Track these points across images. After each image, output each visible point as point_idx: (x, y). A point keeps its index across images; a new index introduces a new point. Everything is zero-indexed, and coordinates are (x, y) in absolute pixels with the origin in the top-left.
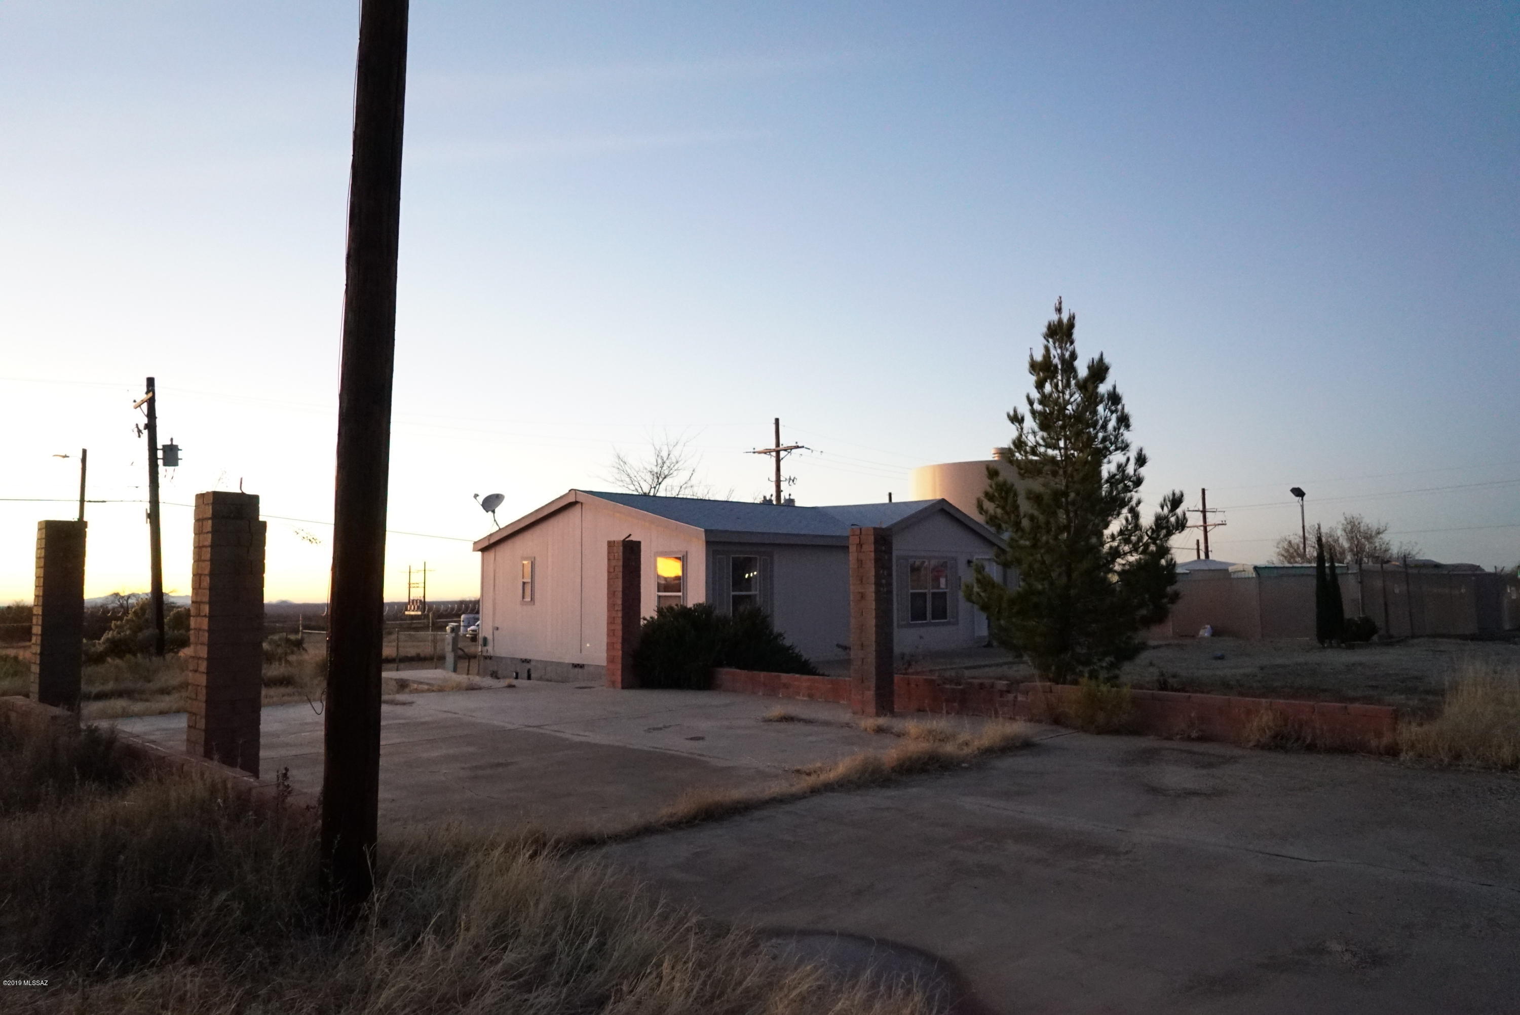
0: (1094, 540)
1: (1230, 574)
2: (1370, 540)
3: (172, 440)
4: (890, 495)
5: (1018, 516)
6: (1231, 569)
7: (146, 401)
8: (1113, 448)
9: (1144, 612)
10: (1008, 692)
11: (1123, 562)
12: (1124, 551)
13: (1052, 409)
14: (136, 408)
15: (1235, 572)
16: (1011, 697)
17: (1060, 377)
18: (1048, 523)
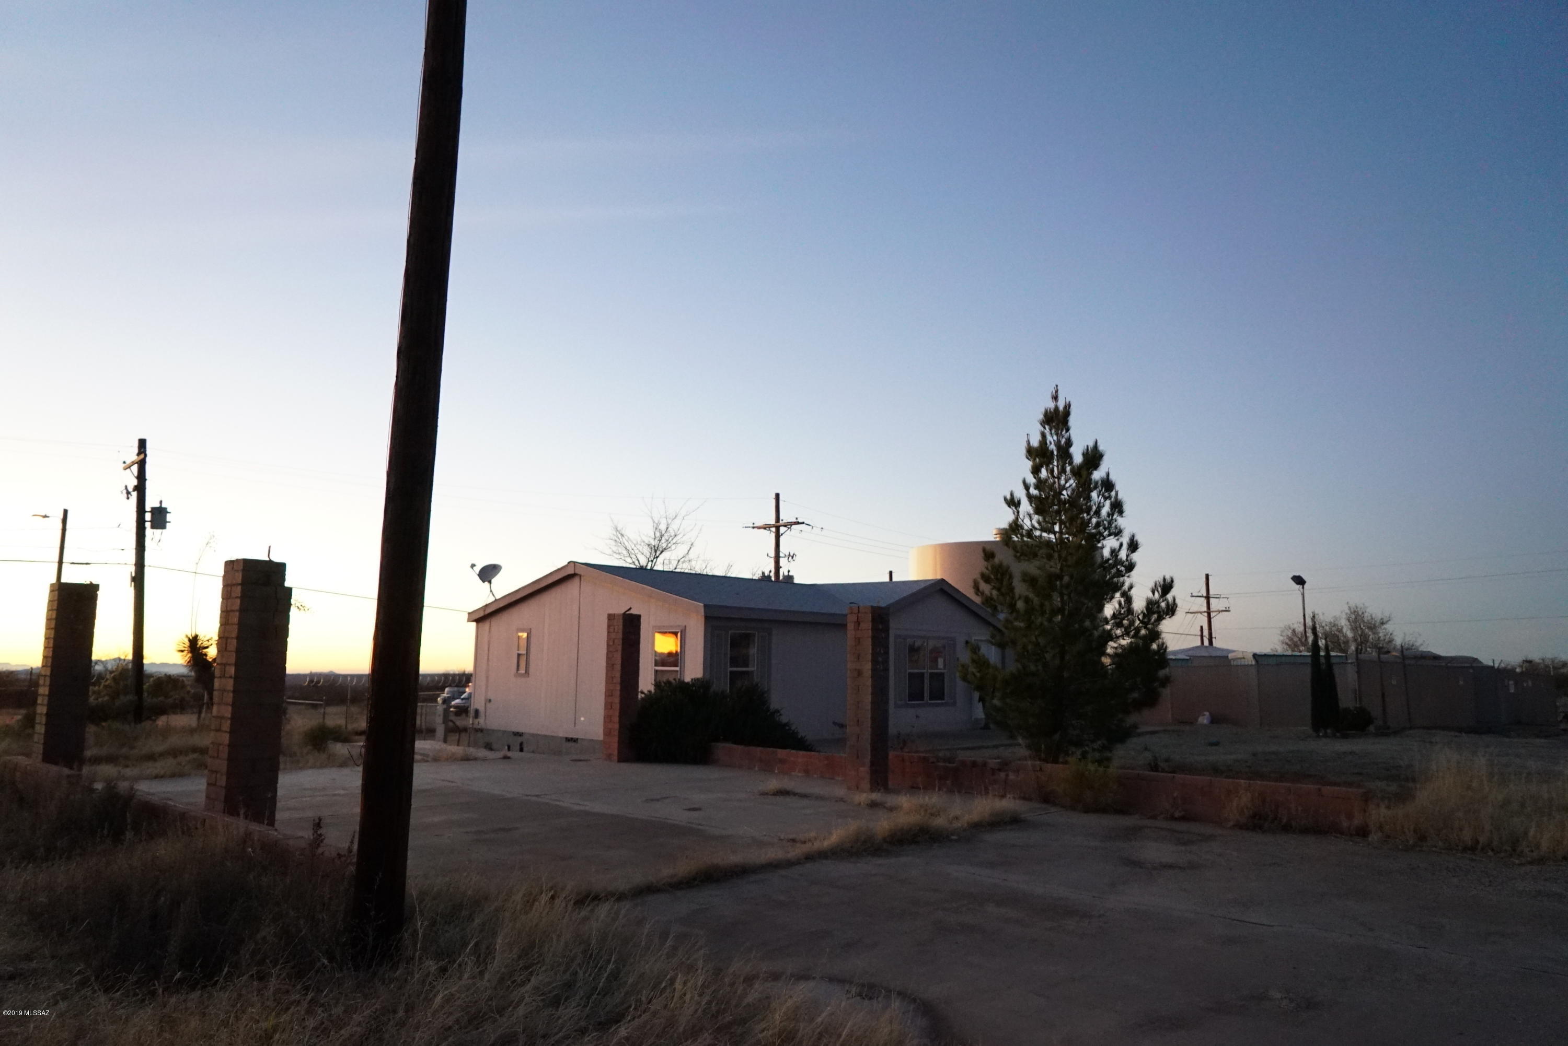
0: (1087, 623)
1: (1229, 661)
2: (1374, 630)
3: (161, 502)
4: (891, 573)
5: (1013, 598)
6: (1231, 656)
7: (137, 463)
8: (1106, 533)
9: (1135, 695)
10: (1000, 770)
11: (1115, 645)
12: (1116, 635)
13: (1047, 494)
14: (125, 469)
15: (1234, 660)
16: (1003, 775)
17: (1055, 463)
18: (1042, 605)
